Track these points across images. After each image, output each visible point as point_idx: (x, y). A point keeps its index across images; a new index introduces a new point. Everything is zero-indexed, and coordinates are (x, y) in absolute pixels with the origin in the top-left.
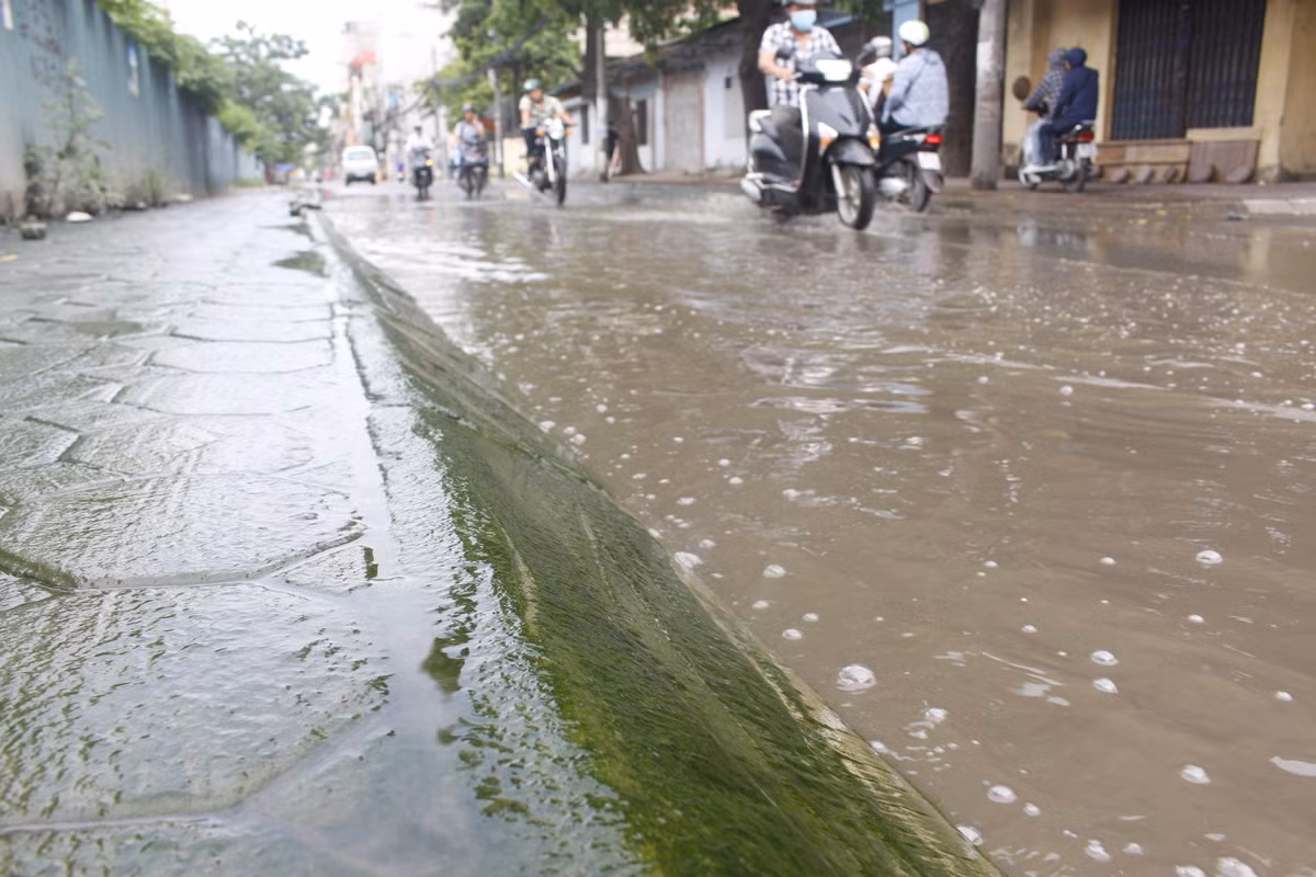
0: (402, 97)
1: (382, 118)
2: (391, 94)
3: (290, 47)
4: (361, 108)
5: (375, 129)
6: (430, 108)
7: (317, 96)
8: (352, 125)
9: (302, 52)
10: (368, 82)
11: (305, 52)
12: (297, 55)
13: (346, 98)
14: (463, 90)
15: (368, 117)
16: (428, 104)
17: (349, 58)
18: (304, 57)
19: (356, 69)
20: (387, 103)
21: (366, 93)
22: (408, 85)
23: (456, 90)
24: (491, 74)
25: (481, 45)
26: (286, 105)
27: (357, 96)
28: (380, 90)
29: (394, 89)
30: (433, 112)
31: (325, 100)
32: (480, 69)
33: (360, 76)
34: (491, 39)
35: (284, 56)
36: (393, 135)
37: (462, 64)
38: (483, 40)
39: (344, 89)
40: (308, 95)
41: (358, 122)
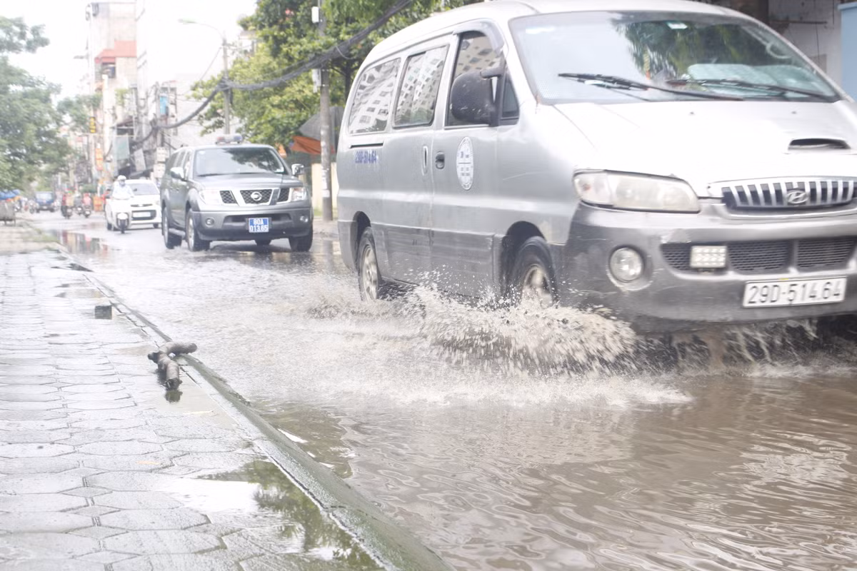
0: (174, 104)
1: (145, 130)
2: (158, 98)
3: (22, 36)
4: (115, 116)
5: (133, 145)
6: (214, 117)
7: (56, 100)
8: (100, 140)
9: (38, 42)
10: (123, 81)
11: (44, 42)
12: (31, 47)
13: (95, 103)
14: (267, 95)
15: (124, 128)
16: (214, 113)
17: (96, 51)
18: (40, 49)
19: (107, 66)
20: (153, 111)
21: (121, 95)
22: (184, 88)
23: (256, 95)
24: (315, 75)
25: (300, 35)
26: (14, 112)
27: (109, 99)
28: (142, 94)
29: (163, 91)
30: (219, 125)
31: (67, 105)
32: (296, 67)
33: (113, 74)
34: (314, 26)
35: (12, 47)
36: (161, 154)
37: (266, 59)
38: (304, 27)
39: (89, 91)
40: (46, 100)
41: (109, 135)
